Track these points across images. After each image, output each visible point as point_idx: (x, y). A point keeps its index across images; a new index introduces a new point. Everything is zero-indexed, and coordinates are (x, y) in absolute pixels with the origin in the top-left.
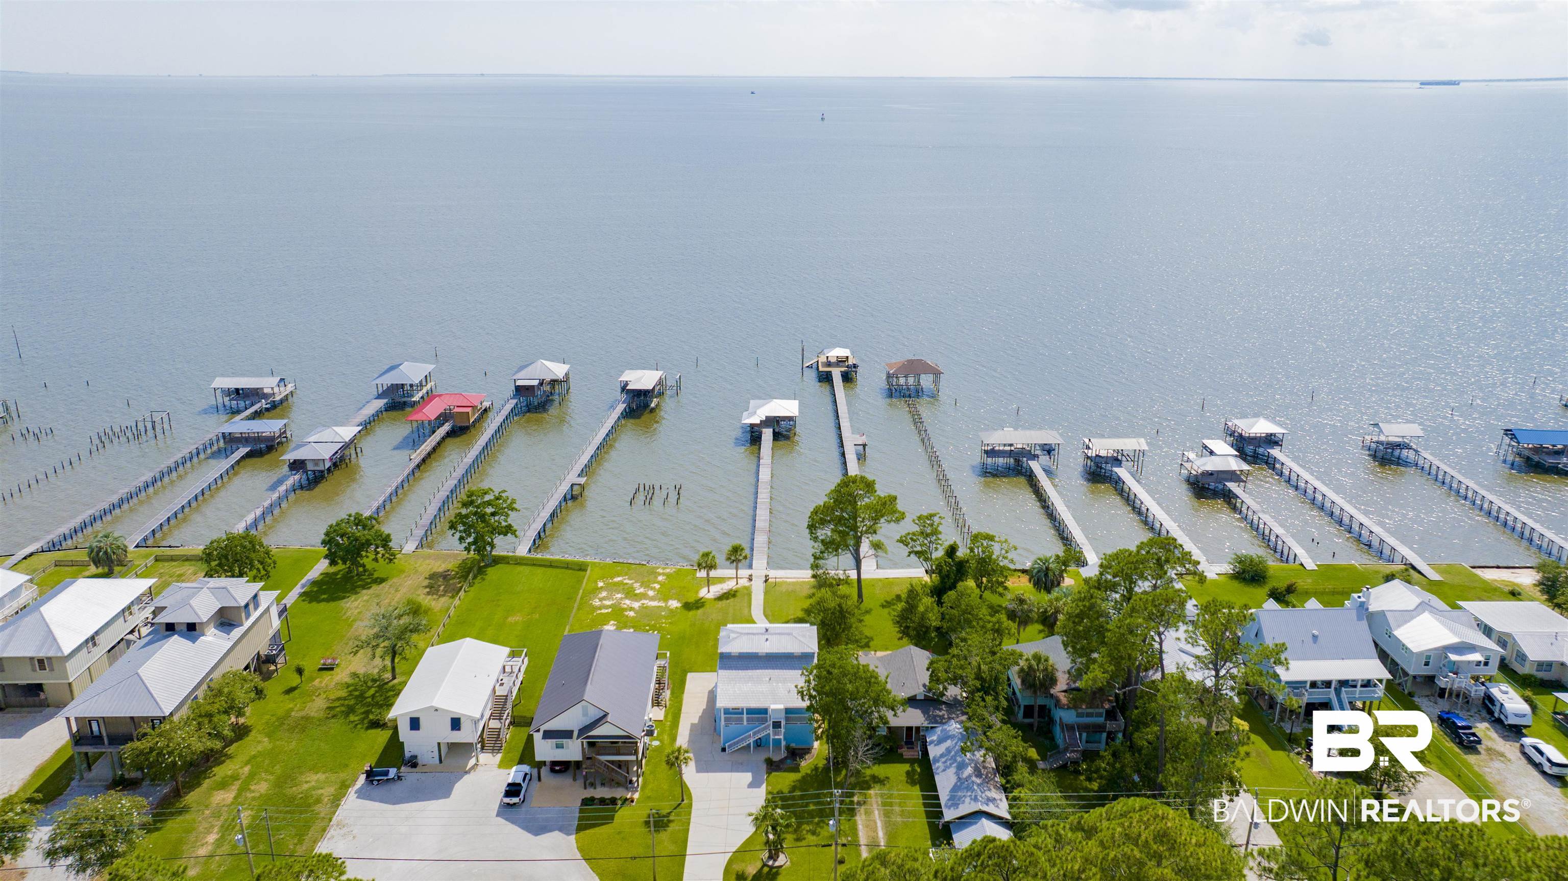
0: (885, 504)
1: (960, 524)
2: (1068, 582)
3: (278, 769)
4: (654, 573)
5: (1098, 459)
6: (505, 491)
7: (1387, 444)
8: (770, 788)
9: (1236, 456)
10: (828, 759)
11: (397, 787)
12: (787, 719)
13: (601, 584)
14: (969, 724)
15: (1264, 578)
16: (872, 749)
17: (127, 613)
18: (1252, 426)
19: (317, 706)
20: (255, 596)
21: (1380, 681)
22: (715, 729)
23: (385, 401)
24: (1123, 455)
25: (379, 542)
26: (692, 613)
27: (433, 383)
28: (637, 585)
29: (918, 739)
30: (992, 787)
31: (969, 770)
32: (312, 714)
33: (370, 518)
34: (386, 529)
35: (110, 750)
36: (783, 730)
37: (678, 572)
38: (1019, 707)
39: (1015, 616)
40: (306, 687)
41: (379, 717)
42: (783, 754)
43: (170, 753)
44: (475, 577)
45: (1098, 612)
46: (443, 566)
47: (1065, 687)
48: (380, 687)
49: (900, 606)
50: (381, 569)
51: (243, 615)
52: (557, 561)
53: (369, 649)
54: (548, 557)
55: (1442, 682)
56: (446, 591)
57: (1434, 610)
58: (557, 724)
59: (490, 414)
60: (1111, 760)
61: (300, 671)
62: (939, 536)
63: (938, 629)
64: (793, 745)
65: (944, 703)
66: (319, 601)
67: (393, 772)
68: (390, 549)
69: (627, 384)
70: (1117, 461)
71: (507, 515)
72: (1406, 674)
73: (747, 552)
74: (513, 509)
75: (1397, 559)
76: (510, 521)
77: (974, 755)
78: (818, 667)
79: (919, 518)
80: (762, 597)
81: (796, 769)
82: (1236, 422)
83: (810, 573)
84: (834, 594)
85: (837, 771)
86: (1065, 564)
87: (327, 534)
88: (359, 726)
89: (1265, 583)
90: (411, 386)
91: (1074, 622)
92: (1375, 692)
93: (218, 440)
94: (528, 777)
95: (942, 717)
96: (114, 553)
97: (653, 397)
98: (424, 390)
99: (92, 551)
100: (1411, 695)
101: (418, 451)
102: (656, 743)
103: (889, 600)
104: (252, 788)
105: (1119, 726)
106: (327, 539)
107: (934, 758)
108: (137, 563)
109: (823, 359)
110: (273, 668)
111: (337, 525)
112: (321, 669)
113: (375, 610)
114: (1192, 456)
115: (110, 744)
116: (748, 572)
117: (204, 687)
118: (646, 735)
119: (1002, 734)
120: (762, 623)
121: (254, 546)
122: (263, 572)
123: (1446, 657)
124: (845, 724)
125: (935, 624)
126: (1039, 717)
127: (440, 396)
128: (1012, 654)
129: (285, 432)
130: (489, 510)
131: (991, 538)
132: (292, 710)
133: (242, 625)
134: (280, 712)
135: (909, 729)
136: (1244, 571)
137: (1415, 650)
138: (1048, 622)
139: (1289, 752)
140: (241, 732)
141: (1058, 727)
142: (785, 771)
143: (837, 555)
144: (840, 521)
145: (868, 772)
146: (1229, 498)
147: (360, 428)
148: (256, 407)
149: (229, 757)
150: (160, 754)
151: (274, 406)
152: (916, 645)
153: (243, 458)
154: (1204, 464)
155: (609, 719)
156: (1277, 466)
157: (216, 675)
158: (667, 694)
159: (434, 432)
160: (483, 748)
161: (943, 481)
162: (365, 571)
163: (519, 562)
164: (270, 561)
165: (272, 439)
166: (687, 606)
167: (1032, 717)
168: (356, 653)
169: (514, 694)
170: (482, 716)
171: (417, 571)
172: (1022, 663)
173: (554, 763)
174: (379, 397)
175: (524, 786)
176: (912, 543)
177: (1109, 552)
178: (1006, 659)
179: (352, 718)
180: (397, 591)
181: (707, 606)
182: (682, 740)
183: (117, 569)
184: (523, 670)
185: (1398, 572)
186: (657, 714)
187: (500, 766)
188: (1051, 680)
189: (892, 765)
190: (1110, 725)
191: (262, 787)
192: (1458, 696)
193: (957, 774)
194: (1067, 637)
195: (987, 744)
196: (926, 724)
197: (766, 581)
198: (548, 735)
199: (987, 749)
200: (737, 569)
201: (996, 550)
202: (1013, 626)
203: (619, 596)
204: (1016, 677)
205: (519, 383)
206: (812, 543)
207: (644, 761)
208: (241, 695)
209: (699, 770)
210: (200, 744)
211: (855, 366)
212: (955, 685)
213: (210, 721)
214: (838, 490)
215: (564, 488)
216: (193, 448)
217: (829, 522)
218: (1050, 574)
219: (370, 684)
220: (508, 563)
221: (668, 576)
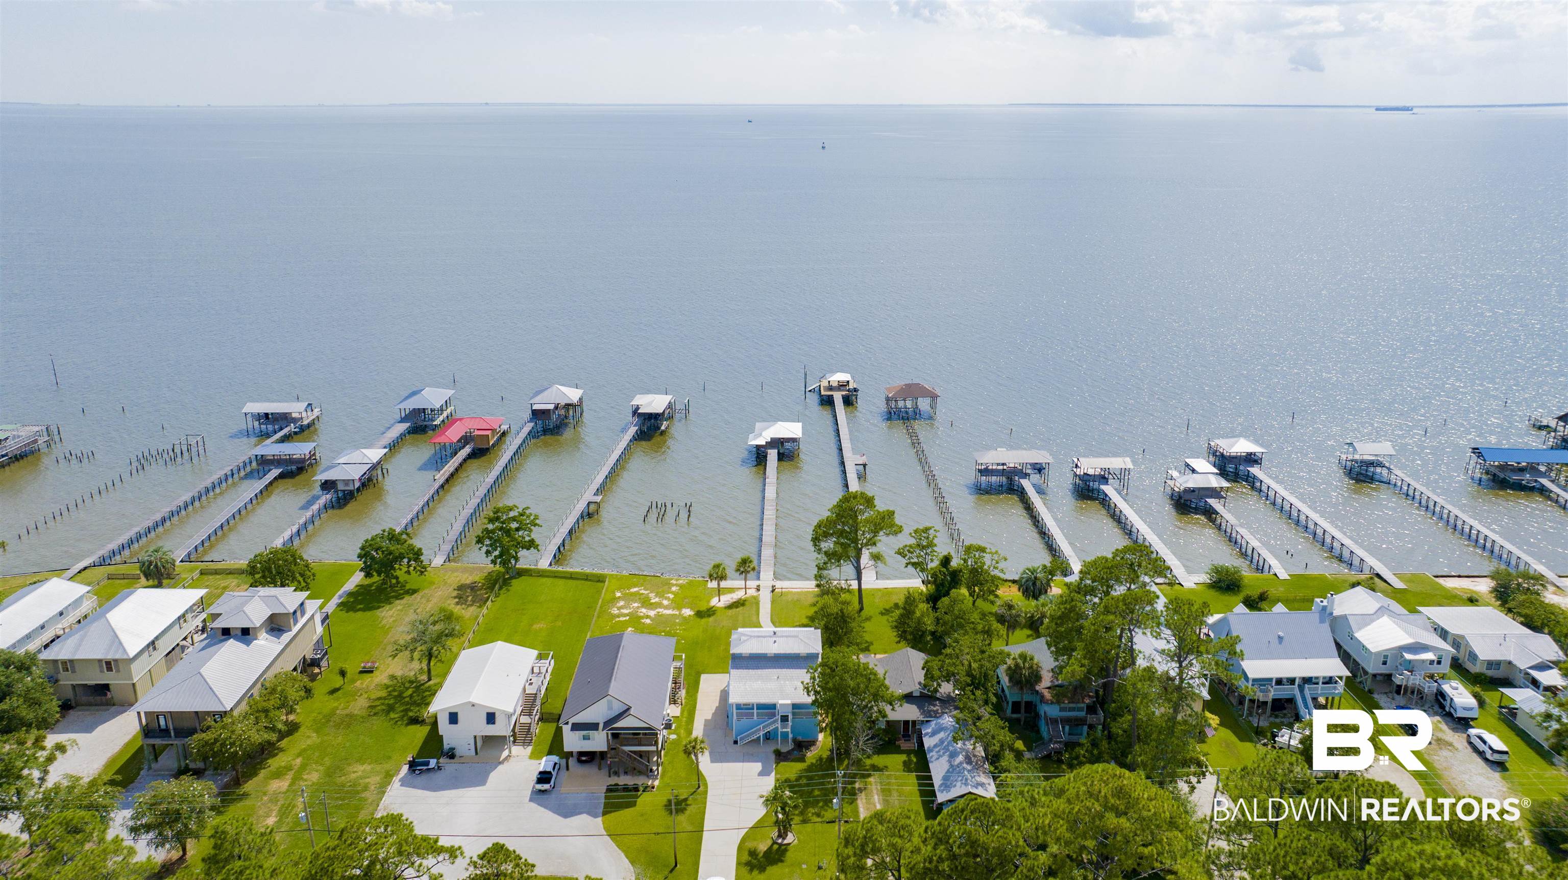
0: (883, 518)
1: (954, 536)
2: (1056, 590)
3: (327, 761)
4: (668, 584)
5: (1086, 478)
6: (528, 508)
7: (1361, 462)
8: (778, 776)
9: (1217, 474)
10: (832, 751)
11: (438, 777)
12: (794, 714)
13: (618, 594)
14: (961, 716)
15: (1239, 587)
16: (872, 738)
17: (182, 621)
18: (1232, 446)
19: (359, 705)
20: (302, 604)
21: (1341, 678)
22: (728, 723)
23: (408, 424)
24: (1109, 473)
25: (411, 555)
26: (704, 620)
27: (453, 408)
28: (652, 595)
29: (914, 732)
30: (981, 773)
31: (961, 758)
32: (356, 712)
33: (401, 534)
34: (417, 543)
35: (175, 742)
36: (790, 723)
37: (691, 583)
38: (1008, 703)
39: (1005, 621)
40: (348, 688)
41: (418, 714)
42: (790, 746)
43: (232, 744)
44: (500, 588)
45: (1077, 614)
46: (470, 578)
47: (1049, 684)
48: (417, 688)
49: (898, 612)
50: (413, 580)
51: (292, 621)
52: (577, 573)
53: (407, 653)
54: (568, 569)
55: (1398, 679)
56: (473, 601)
57: (1393, 614)
58: (584, 717)
59: (508, 439)
60: (1090, 748)
61: (343, 673)
62: (935, 549)
63: (933, 633)
64: (800, 738)
65: (938, 699)
66: (356, 611)
67: (433, 763)
68: (422, 562)
69: (638, 408)
70: (1103, 479)
71: (531, 531)
72: (1366, 673)
73: (755, 564)
74: (535, 525)
75: (1366, 570)
76: (533, 536)
77: (964, 744)
78: (823, 665)
79: (916, 531)
80: (769, 606)
81: (802, 759)
82: (1218, 441)
83: (814, 583)
84: (836, 600)
85: (840, 761)
86: (1052, 573)
87: (362, 548)
88: (399, 723)
89: (1239, 591)
90: (432, 410)
91: (1056, 624)
92: (1335, 688)
93: (251, 462)
94: (557, 767)
95: (936, 712)
96: (164, 567)
97: (662, 420)
98: (445, 414)
99: (144, 565)
100: (1370, 692)
101: (442, 472)
102: (673, 737)
103: (887, 607)
104: (305, 777)
105: (1100, 720)
106: (363, 552)
107: (929, 748)
108: (184, 576)
109: (824, 383)
110: (317, 670)
111: (373, 539)
112: (361, 672)
113: (411, 616)
114: (1175, 474)
115: (176, 737)
116: (757, 583)
117: (259, 685)
118: (665, 728)
119: (990, 723)
120: (768, 628)
121: (295, 559)
122: (303, 584)
123: (1402, 656)
124: (847, 716)
125: (931, 628)
126: (1026, 712)
127: (461, 419)
128: (1000, 654)
129: (314, 454)
130: (514, 525)
131: (982, 550)
132: (337, 708)
133: (290, 630)
134: (326, 711)
135: (906, 723)
136: (1220, 581)
137: (1373, 651)
138: (1034, 625)
139: (1256, 743)
140: (293, 728)
141: (1043, 721)
142: (792, 761)
143: (839, 566)
144: (842, 533)
145: (868, 762)
146: (1210, 513)
147: (386, 450)
148: (285, 431)
149: (282, 750)
150: (223, 745)
151: (303, 429)
152: (912, 648)
153: (275, 478)
154: (1186, 482)
155: (632, 711)
156: (1258, 484)
157: (270, 675)
158: (683, 693)
159: (456, 454)
160: (514, 742)
161: (940, 499)
162: (398, 582)
163: (541, 574)
164: (309, 574)
165: (303, 461)
166: (700, 614)
167: (1019, 712)
168: (394, 656)
169: (543, 692)
170: (515, 711)
171: (446, 583)
172: (1010, 662)
173: (581, 754)
174: (402, 420)
175: (554, 773)
176: (909, 555)
177: (1089, 559)
178: (994, 657)
179: (392, 715)
180: (428, 601)
181: (718, 613)
182: (698, 731)
183: (165, 582)
184: (550, 670)
185: (1363, 581)
186: (674, 711)
187: (531, 757)
188: (1038, 678)
189: (890, 756)
190: (1091, 719)
191: (313, 776)
192: (1413, 692)
193: (950, 762)
194: (1051, 637)
195: (977, 733)
196: (921, 718)
197: (773, 591)
198: (576, 727)
199: (976, 738)
200: (746, 580)
201: (987, 559)
202: (1003, 630)
203: (636, 605)
204: (1004, 675)
205: (535, 407)
206: (816, 555)
207: (663, 752)
208: (293, 694)
209: (713, 760)
210: (258, 737)
211: (856, 390)
212: (948, 681)
213: (266, 716)
214: (839, 506)
215: (581, 506)
216: (227, 470)
217: (832, 534)
218: (1038, 583)
219: (407, 685)
220: (531, 575)
221: (681, 586)
